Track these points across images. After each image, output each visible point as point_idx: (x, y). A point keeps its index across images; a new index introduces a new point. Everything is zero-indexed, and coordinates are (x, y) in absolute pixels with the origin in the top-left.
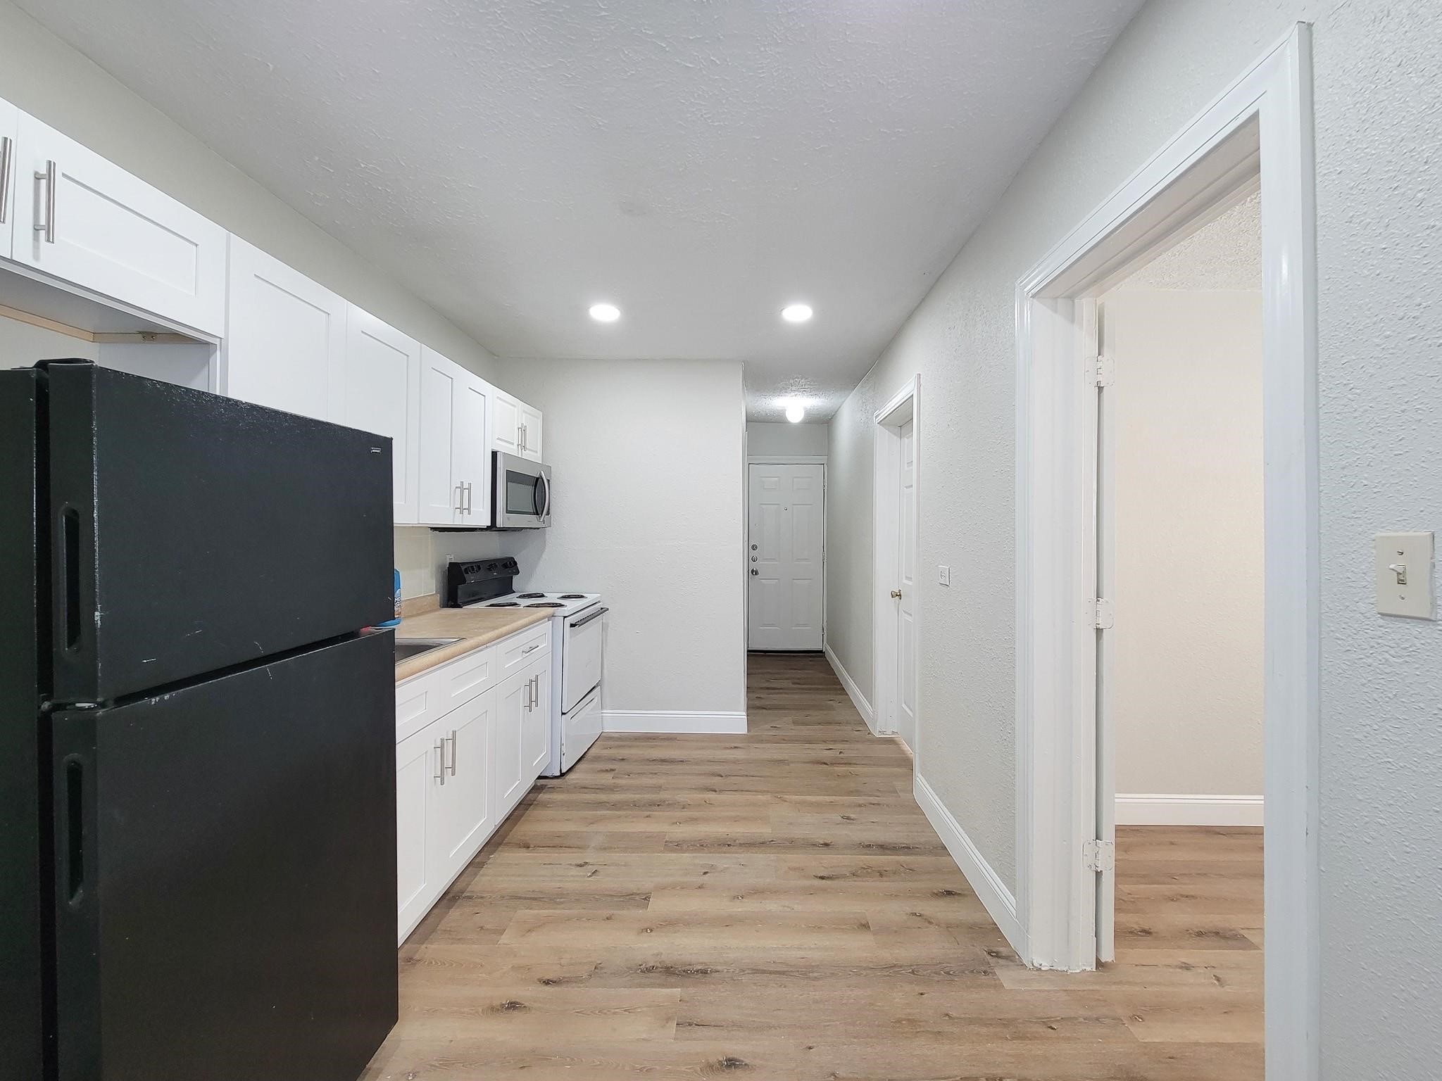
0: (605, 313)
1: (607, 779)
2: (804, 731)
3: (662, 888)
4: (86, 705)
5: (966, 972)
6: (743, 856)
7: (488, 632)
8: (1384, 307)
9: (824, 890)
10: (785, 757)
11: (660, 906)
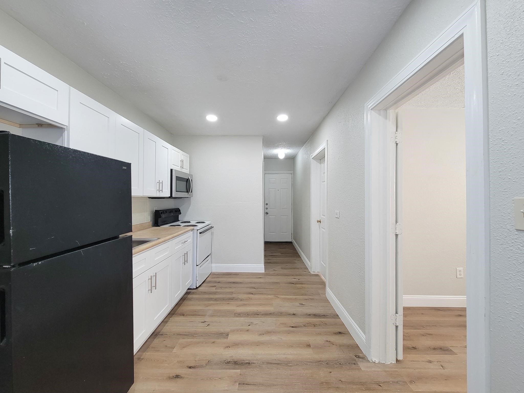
0: (212, 118)
1: (213, 290)
2: (286, 271)
3: (233, 331)
4: (7, 266)
5: (347, 364)
6: (263, 319)
7: (169, 236)
8: (517, 108)
9: (293, 332)
10: (279, 281)
11: (233, 338)
